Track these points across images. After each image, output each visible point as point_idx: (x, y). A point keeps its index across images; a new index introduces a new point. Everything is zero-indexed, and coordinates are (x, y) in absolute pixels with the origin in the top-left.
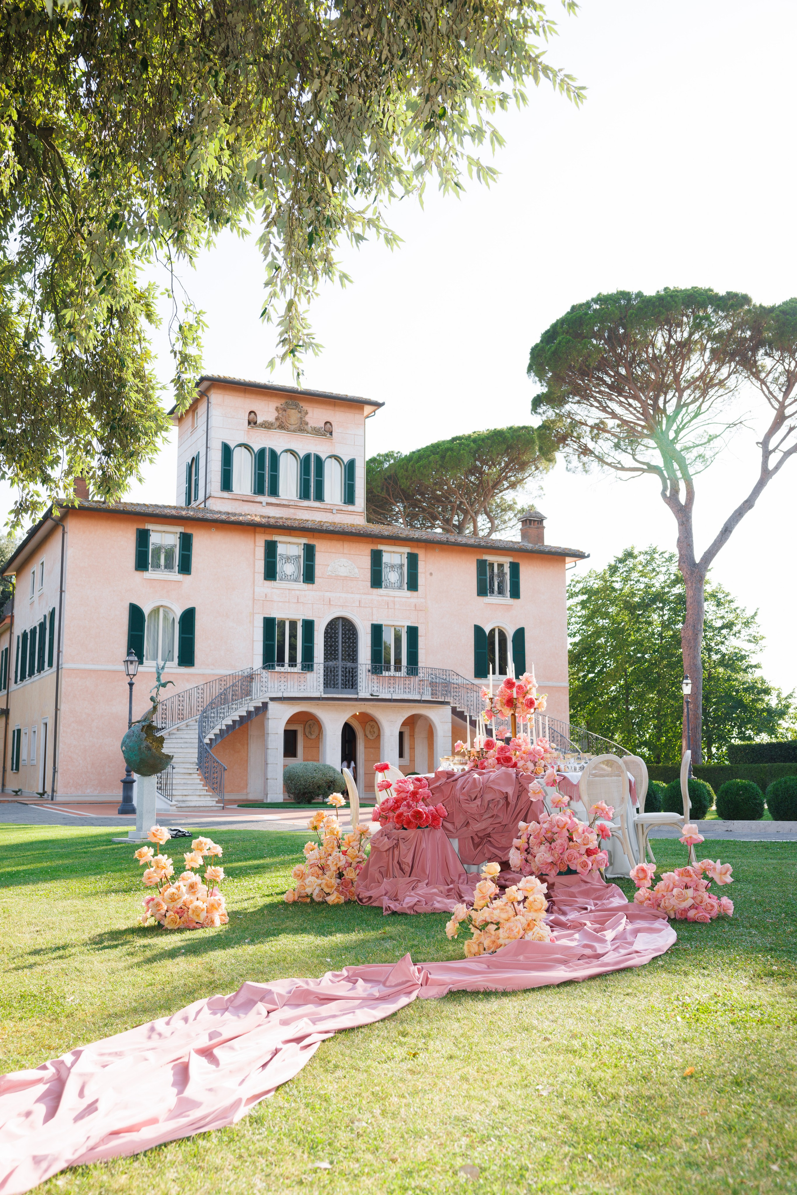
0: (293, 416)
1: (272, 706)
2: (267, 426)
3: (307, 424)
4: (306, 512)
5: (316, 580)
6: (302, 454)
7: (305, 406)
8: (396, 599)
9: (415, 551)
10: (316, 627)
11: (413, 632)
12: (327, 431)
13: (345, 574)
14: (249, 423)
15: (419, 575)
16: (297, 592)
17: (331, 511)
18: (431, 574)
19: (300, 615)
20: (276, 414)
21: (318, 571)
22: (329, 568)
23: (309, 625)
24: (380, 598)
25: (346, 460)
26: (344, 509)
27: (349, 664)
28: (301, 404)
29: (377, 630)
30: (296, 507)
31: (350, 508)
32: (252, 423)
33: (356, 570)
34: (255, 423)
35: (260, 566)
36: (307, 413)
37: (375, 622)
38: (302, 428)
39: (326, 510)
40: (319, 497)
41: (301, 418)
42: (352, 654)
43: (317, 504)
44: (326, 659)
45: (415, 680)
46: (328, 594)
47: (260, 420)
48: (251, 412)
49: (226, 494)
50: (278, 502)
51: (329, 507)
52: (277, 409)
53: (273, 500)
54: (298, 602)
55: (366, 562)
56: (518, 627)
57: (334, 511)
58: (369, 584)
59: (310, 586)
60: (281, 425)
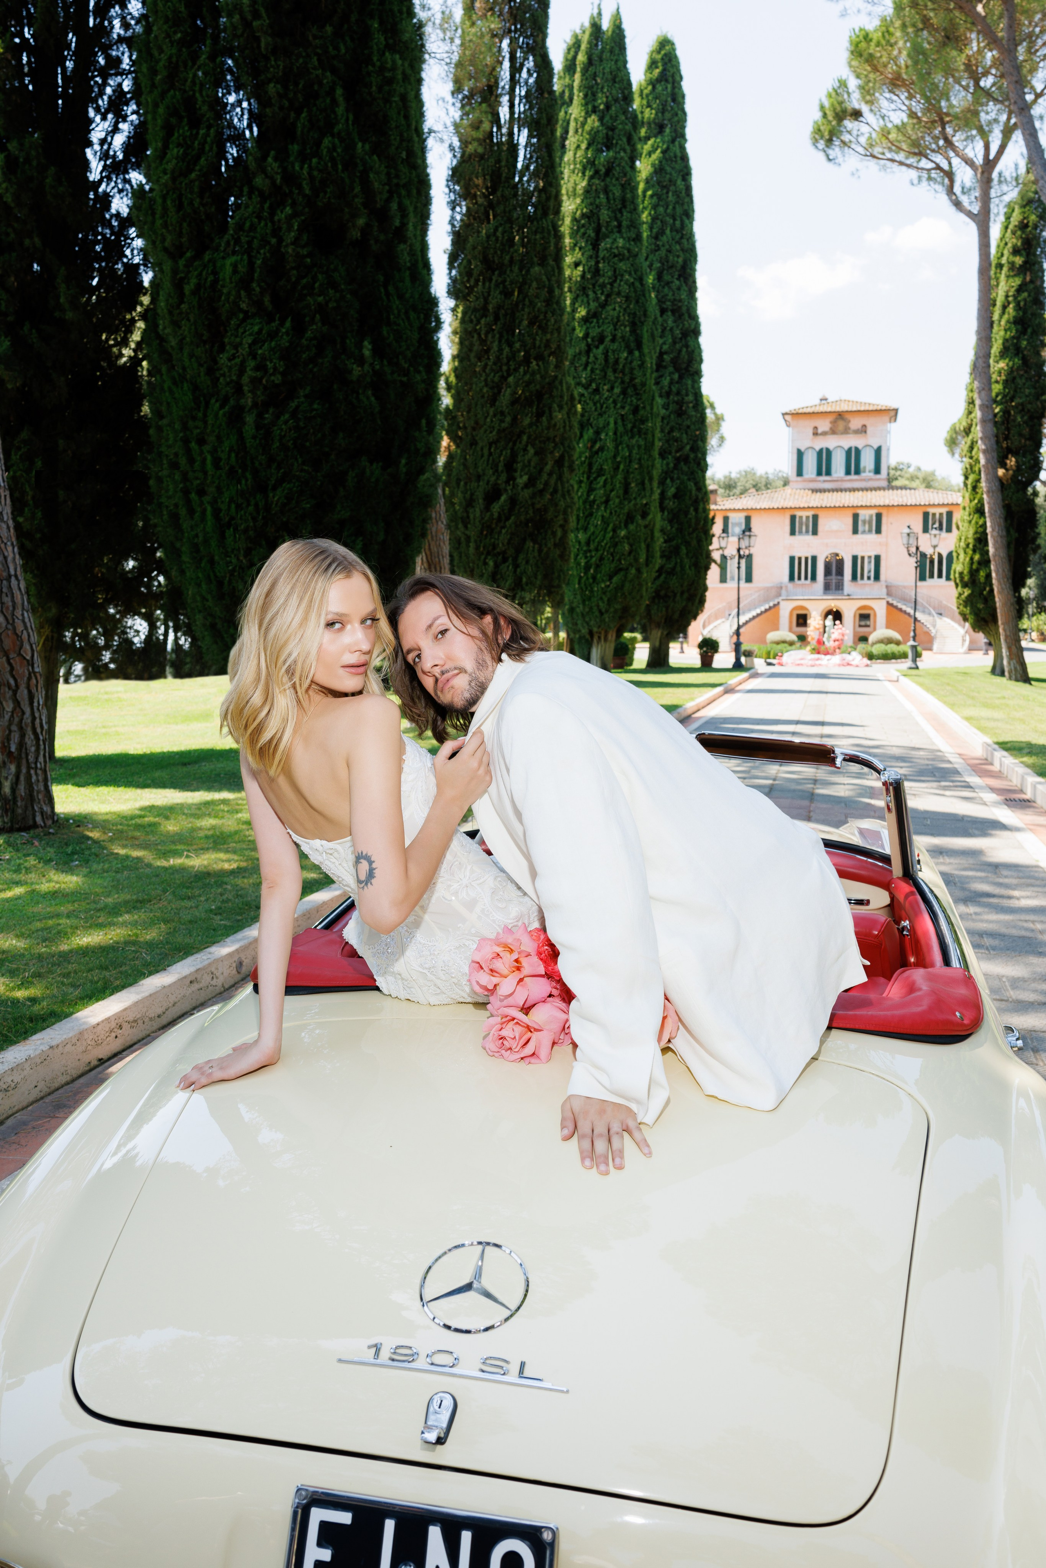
0: (841, 425)
1: (782, 604)
2: (824, 434)
3: (850, 429)
4: (849, 482)
5: (819, 533)
6: (846, 448)
7: (848, 419)
8: (868, 540)
9: (881, 511)
10: (819, 560)
11: (878, 559)
12: (863, 430)
13: (837, 529)
14: (813, 435)
15: (883, 525)
16: (808, 541)
17: (864, 480)
18: (891, 524)
19: (810, 553)
20: (830, 427)
21: (820, 528)
22: (827, 526)
23: (814, 559)
24: (858, 540)
25: (876, 447)
26: (873, 478)
27: (838, 578)
28: (845, 418)
29: (855, 558)
30: (843, 481)
31: (878, 476)
32: (815, 434)
33: (843, 526)
34: (817, 434)
35: (787, 528)
36: (850, 423)
37: (854, 555)
38: (846, 431)
39: (861, 480)
40: (858, 472)
41: (846, 427)
42: (840, 572)
43: (856, 477)
44: (825, 575)
45: (877, 584)
46: (826, 541)
47: (820, 431)
48: (813, 429)
49: (799, 479)
50: (831, 479)
51: (863, 478)
52: (830, 424)
53: (828, 478)
54: (808, 546)
55: (850, 521)
56: (949, 550)
57: (867, 480)
58: (851, 533)
59: (816, 537)
60: (833, 432)
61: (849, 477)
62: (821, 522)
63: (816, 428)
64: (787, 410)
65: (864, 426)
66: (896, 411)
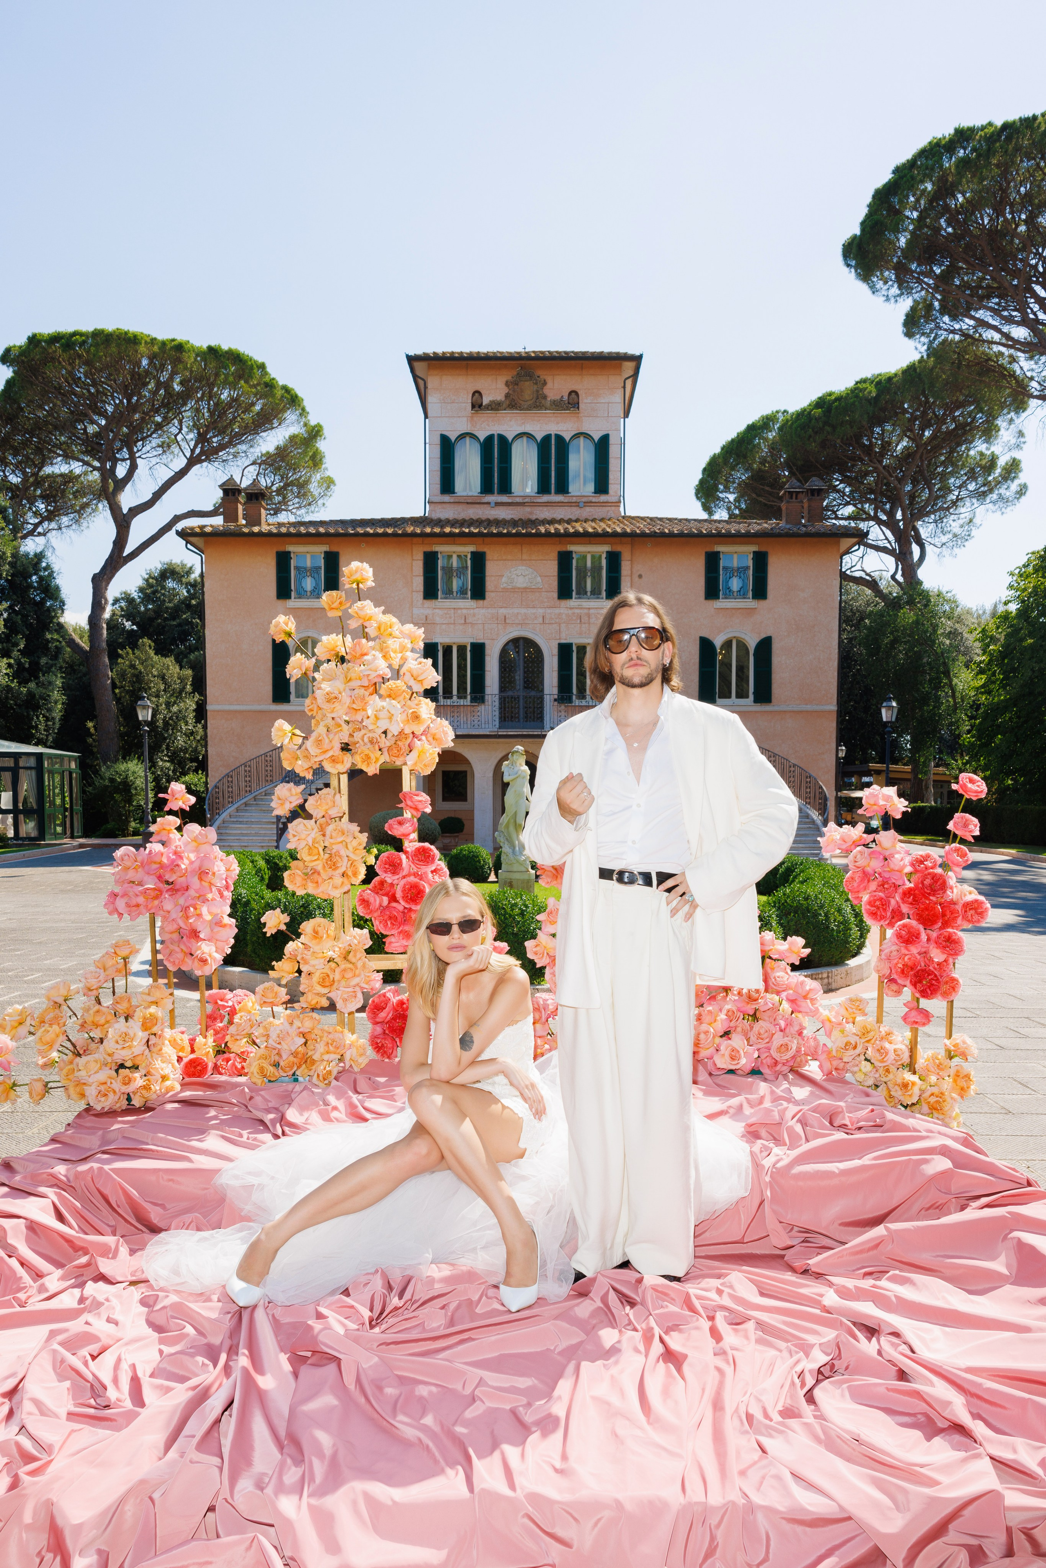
0: (528, 389)
2: (495, 406)
3: (545, 397)
4: (545, 509)
5: (487, 594)
6: (539, 437)
7: (542, 374)
8: (592, 611)
9: (618, 548)
10: (488, 651)
12: (572, 402)
13: (524, 585)
14: (473, 406)
15: (623, 578)
16: (464, 611)
17: (577, 504)
18: (640, 576)
19: (466, 637)
20: (506, 390)
21: (490, 583)
22: (504, 579)
23: (479, 650)
24: (570, 612)
25: (597, 437)
26: (594, 500)
27: (533, 693)
28: (539, 372)
29: (565, 650)
30: (533, 504)
31: (603, 498)
32: (477, 405)
33: (539, 579)
34: (480, 406)
35: (418, 582)
36: (545, 383)
37: (563, 641)
38: (539, 403)
39: (570, 504)
40: (562, 488)
41: (537, 391)
42: (534, 679)
43: (560, 498)
44: (502, 688)
46: (502, 611)
47: (486, 401)
48: (474, 394)
49: (447, 498)
50: (510, 501)
51: (574, 499)
52: (507, 384)
53: (504, 498)
54: (465, 623)
55: (552, 568)
56: (763, 636)
57: (581, 505)
58: (556, 595)
59: (481, 602)
60: (512, 403)
61: (545, 498)
62: (491, 568)
63: (477, 393)
64: (419, 351)
65: (574, 393)
66: (637, 360)
